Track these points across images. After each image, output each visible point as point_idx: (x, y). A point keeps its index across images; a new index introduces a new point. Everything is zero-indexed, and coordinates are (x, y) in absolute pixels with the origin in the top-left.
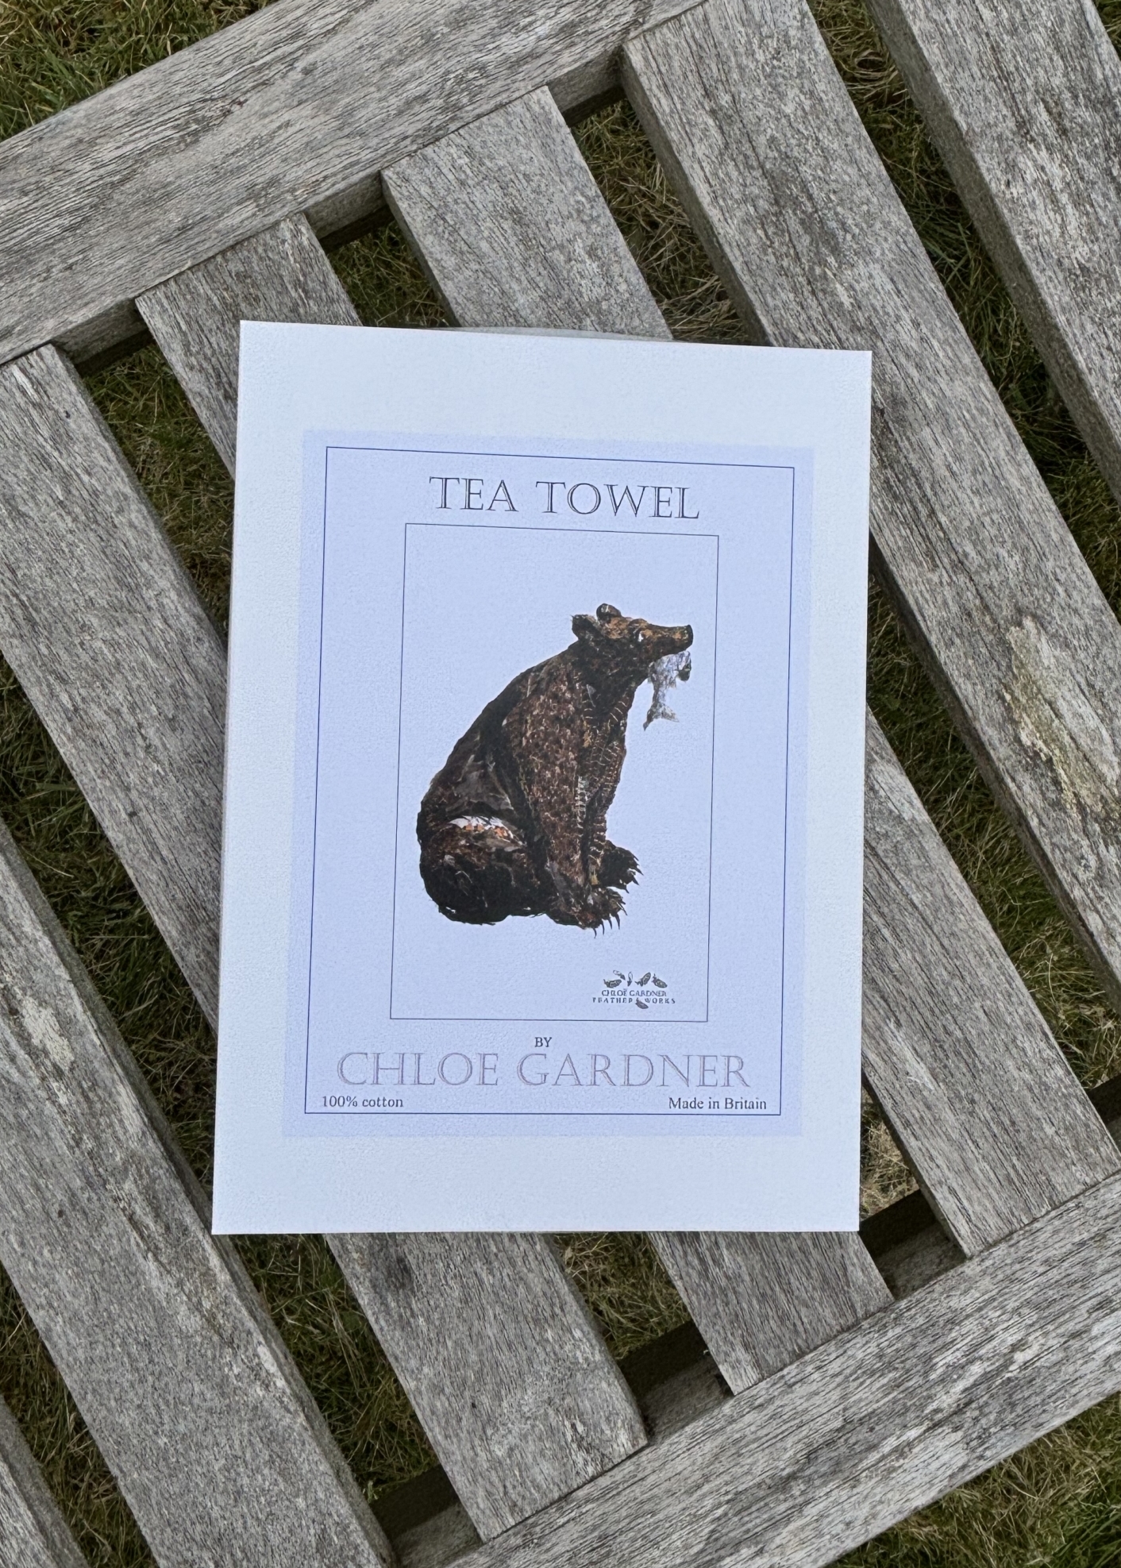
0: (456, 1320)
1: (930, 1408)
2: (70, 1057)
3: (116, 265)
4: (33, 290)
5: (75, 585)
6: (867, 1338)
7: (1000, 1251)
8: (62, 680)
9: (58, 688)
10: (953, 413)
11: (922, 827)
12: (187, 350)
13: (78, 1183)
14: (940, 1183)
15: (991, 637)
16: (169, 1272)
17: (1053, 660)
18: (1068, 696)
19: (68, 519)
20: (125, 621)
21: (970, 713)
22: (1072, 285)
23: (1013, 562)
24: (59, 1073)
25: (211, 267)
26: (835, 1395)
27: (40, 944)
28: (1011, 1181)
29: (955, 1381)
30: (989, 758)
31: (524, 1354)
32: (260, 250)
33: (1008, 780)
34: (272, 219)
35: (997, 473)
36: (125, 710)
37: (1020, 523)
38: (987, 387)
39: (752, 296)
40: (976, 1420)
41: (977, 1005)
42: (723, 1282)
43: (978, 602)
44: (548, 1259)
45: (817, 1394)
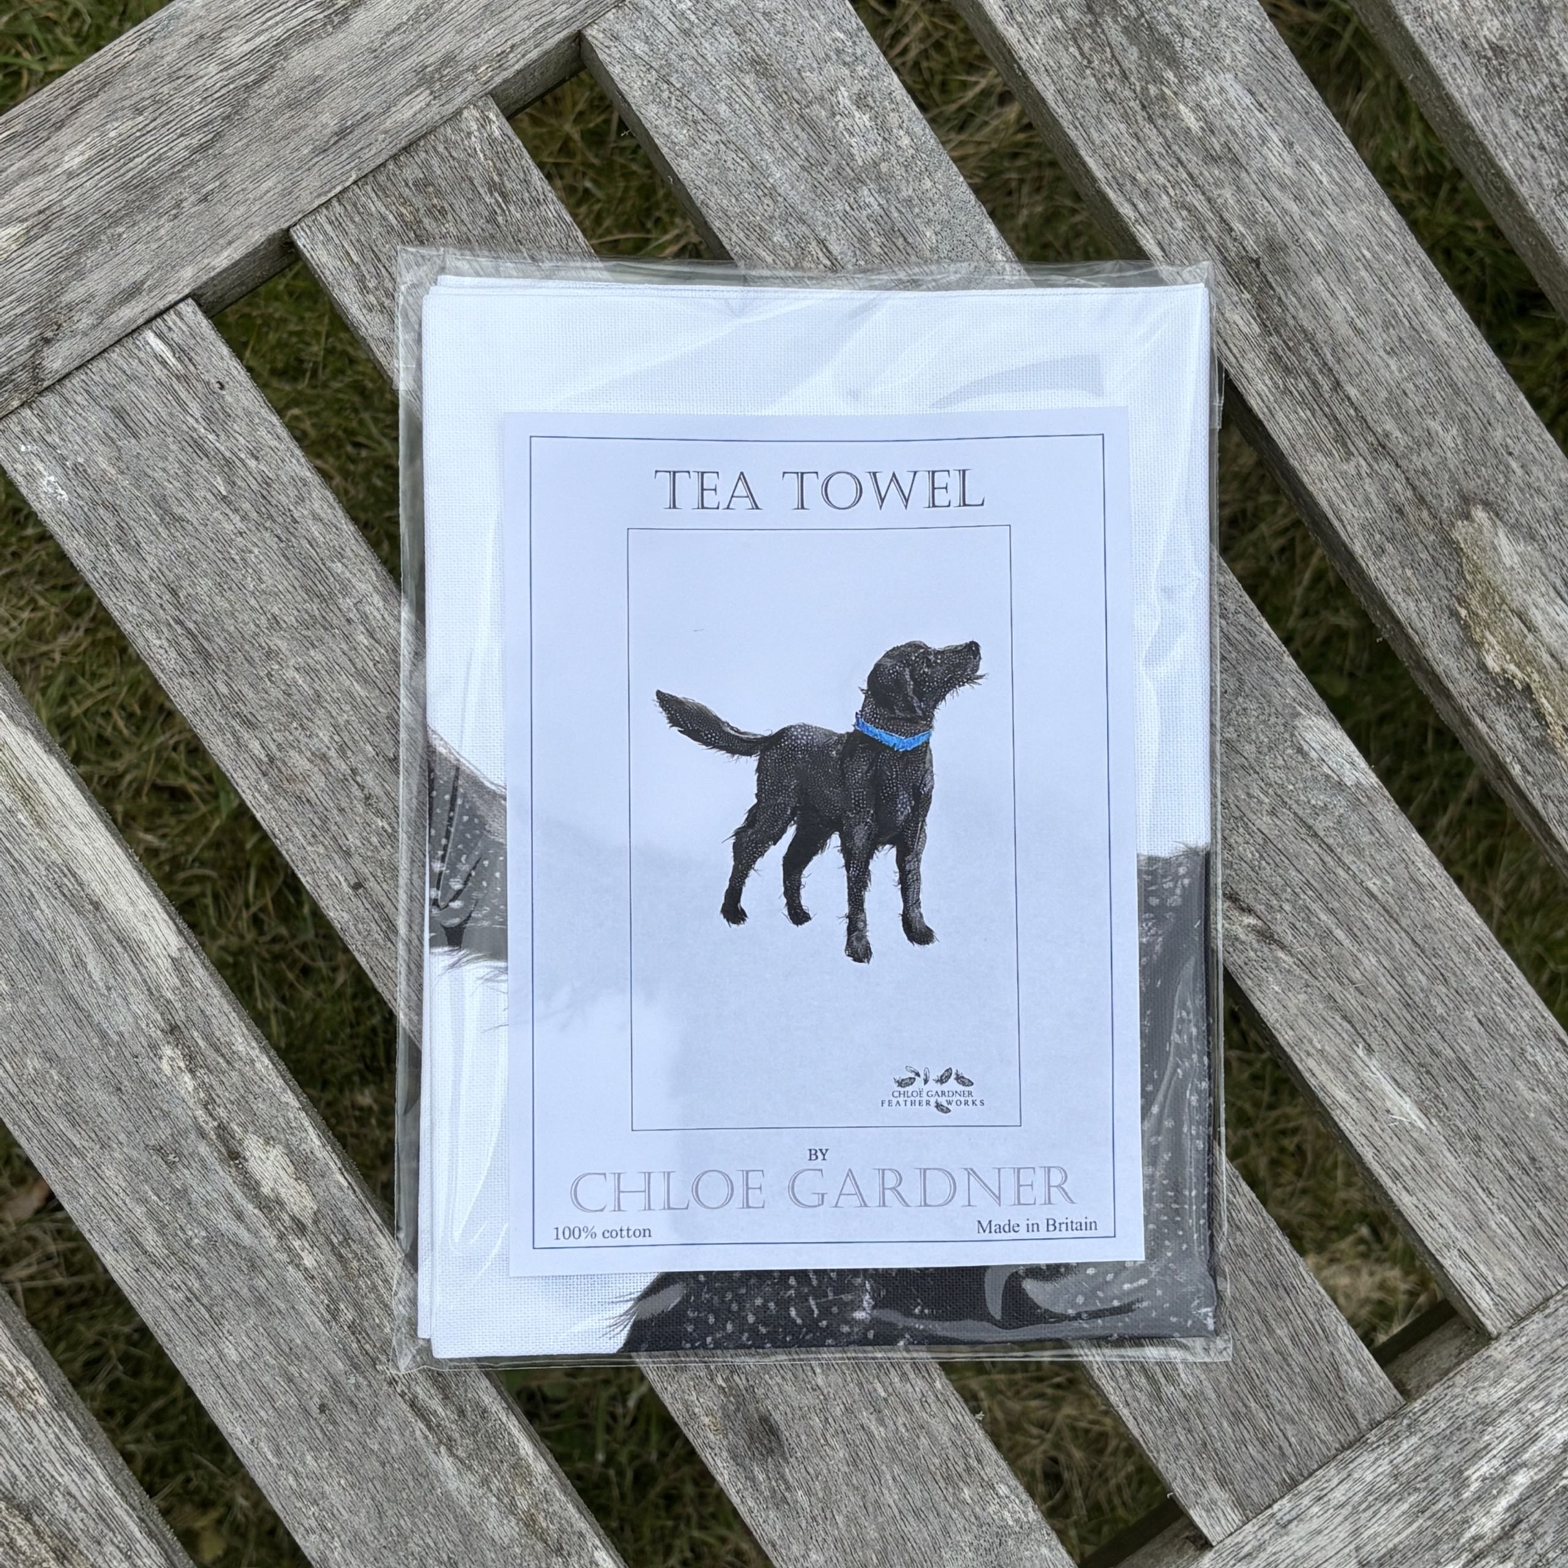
0: (844, 1487)
1: (1468, 1535)
2: (310, 1203)
3: (265, 187)
4: (162, 232)
5: (253, 602)
6: (1375, 1455)
7: (1534, 1326)
8: (250, 724)
9: (245, 735)
10: (1348, 253)
11: (1371, 793)
12: (364, 289)
13: (341, 1365)
14: (1447, 1246)
15: (1432, 537)
16: (470, 1468)
17: (1516, 559)
18: (1541, 602)
19: (236, 519)
20: (321, 640)
21: (1416, 639)
22: (1484, 71)
23: (1450, 437)
24: (300, 1228)
25: (382, 178)
26: (1343, 1532)
27: (258, 1065)
28: (1537, 1233)
29: (1495, 1497)
30: (1448, 696)
31: (936, 1524)
32: (441, 148)
33: (1477, 721)
34: (450, 109)
35: (1415, 323)
36: (332, 753)
37: (1453, 385)
38: (1389, 216)
39: (1072, 134)
40: (1529, 1544)
41: (1469, 1014)
42: (1183, 1404)
43: (1409, 494)
44: (952, 1399)
45: (1320, 1532)
